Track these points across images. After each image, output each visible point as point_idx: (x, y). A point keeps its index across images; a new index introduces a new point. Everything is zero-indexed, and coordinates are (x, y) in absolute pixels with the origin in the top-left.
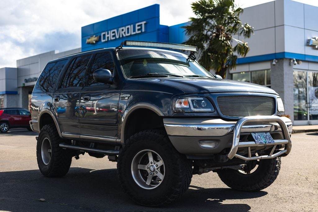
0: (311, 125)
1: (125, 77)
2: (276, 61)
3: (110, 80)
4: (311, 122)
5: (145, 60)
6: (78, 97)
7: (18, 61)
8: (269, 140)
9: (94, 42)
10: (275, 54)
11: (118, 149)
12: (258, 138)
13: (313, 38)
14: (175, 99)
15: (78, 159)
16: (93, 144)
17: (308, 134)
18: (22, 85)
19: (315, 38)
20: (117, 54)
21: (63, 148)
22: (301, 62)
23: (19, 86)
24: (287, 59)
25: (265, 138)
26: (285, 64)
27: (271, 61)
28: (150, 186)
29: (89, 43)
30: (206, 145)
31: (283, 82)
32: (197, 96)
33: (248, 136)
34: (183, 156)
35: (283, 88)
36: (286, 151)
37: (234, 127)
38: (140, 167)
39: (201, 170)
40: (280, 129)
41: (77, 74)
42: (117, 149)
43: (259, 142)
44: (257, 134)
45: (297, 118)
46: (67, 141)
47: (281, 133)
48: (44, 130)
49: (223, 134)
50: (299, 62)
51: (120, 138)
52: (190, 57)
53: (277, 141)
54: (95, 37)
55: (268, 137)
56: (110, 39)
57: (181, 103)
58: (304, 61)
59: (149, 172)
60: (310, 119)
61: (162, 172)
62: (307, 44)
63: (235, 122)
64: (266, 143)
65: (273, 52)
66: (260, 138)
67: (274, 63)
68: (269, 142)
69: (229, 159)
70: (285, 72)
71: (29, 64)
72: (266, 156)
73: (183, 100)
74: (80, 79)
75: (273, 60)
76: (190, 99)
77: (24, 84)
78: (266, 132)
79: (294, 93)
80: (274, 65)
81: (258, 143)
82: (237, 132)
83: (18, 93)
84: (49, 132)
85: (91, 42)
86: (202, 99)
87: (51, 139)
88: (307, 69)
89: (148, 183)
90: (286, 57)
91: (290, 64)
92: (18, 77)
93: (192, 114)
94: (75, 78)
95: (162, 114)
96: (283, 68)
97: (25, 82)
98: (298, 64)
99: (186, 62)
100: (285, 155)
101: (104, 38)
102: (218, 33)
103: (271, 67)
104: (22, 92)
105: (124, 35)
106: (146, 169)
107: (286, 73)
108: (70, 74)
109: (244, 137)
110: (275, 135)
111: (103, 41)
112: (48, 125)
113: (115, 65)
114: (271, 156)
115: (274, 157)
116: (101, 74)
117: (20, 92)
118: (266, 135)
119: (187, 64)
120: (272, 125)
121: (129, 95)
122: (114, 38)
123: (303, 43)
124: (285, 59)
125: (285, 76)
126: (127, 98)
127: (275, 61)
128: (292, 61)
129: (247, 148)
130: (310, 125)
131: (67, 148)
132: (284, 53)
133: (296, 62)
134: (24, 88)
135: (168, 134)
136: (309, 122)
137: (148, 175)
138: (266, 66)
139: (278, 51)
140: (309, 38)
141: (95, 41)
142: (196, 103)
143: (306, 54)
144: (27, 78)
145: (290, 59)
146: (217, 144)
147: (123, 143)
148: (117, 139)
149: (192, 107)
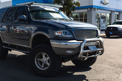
1: (32, 19)
3: (26, 20)
5: (41, 11)
6: (11, 26)
10: (89, 6)
11: (29, 51)
14: (55, 31)
15: (11, 51)
16: (18, 47)
20: (28, 8)
22: (99, 10)
25: (94, 48)
26: (93, 10)
27: (88, 8)
28: (43, 68)
30: (68, 52)
31: (91, 17)
32: (65, 30)
34: (58, 56)
35: (91, 19)
36: (102, 53)
37: (81, 44)
38: (39, 59)
39: (65, 61)
40: (99, 44)
41: (10, 15)
44: (90, 47)
46: (6, 45)
49: (76, 47)
51: (30, 46)
52: (60, 10)
53: (98, 49)
57: (58, 33)
58: (100, 9)
59: (43, 62)
60: (101, 31)
61: (49, 62)
63: (82, 42)
65: (88, 5)
66: (92, 48)
67: (89, 9)
68: (95, 50)
69: (79, 58)
73: (59, 32)
74: (12, 17)
76: (62, 31)
78: (94, 45)
79: (95, 21)
81: (91, 51)
82: (82, 47)
86: (67, 31)
89: (42, 67)
90: (93, 7)
91: (94, 10)
93: (62, 38)
94: (10, 17)
95: (49, 38)
100: (101, 55)
103: (87, 11)
106: (42, 60)
108: (7, 15)
109: (86, 48)
110: (98, 47)
113: (27, 13)
114: (96, 55)
116: (21, 17)
119: (58, 13)
120: (97, 42)
121: (34, 28)
123: (100, 2)
125: (92, 15)
129: (86, 53)
131: (6, 48)
132: (92, 6)
133: (97, 9)
135: (52, 46)
137: (42, 63)
138: (85, 10)
140: (102, 0)
142: (65, 33)
145: (95, 8)
146: (73, 51)
147: (31, 48)
148: (28, 46)
149: (63, 35)
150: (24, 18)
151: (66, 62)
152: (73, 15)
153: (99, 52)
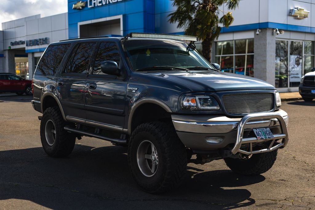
0: (291, 92)
2: (260, 31)
3: (117, 71)
4: (291, 89)
5: (148, 50)
7: (3, 24)
8: (269, 135)
9: (81, 8)
10: (259, 23)
12: (259, 134)
13: (295, 8)
14: (183, 97)
15: (80, 139)
16: (99, 130)
17: (289, 103)
18: (8, 48)
19: (297, 8)
20: (123, 46)
21: (68, 132)
22: (283, 32)
23: (5, 49)
24: (270, 28)
25: (266, 133)
26: (269, 33)
27: (255, 30)
29: (75, 9)
30: (210, 141)
31: (265, 51)
32: (204, 95)
33: (249, 132)
35: (266, 57)
36: (283, 144)
37: (238, 124)
38: (147, 156)
40: (278, 124)
42: (123, 138)
43: (261, 137)
44: (258, 130)
45: (278, 86)
46: (72, 124)
47: (279, 127)
48: (49, 112)
49: (228, 131)
50: (281, 32)
51: (126, 128)
52: (190, 46)
53: (276, 136)
54: (82, 3)
55: (268, 132)
56: (96, 5)
57: (188, 101)
58: (286, 31)
60: (290, 86)
62: (290, 14)
63: (239, 119)
64: (266, 138)
65: (257, 22)
66: (261, 134)
67: (258, 33)
68: (269, 137)
69: (233, 154)
70: (268, 41)
71: (15, 28)
72: (266, 150)
73: (191, 98)
75: (257, 29)
76: (197, 98)
77: (10, 47)
78: (266, 128)
79: (275, 61)
80: (257, 34)
81: (259, 139)
82: (240, 130)
83: (5, 56)
84: (53, 115)
85: (77, 8)
86: (208, 97)
87: (55, 123)
88: (289, 38)
89: (153, 172)
91: (273, 34)
92: (3, 40)
93: (198, 112)
95: (170, 111)
96: (266, 37)
97: (11, 45)
98: (280, 33)
99: (186, 51)
100: (282, 147)
101: (91, 4)
102: (205, 4)
103: (255, 36)
104: (8, 55)
105: (111, 2)
106: (151, 158)
107: (269, 43)
109: (248, 133)
110: (274, 130)
111: (89, 7)
112: (53, 108)
114: (270, 149)
115: (272, 150)
117: (7, 54)
118: (266, 130)
120: (272, 120)
121: (137, 89)
122: (101, 4)
123: (286, 13)
124: (268, 29)
125: (267, 45)
126: (134, 91)
127: (258, 30)
128: (275, 31)
129: (249, 143)
130: (289, 92)
131: (72, 132)
132: (267, 23)
133: (278, 32)
134: (10, 51)
135: (176, 130)
136: (289, 89)
138: (250, 35)
139: (262, 21)
140: (292, 8)
141: (81, 6)
142: (203, 101)
143: (288, 24)
144: (13, 41)
145: (273, 29)
146: (222, 140)
147: (130, 132)
148: (123, 128)
149: (199, 105)
150: (113, 66)
151: (206, 162)
152: (220, 44)
153: (278, 142)
